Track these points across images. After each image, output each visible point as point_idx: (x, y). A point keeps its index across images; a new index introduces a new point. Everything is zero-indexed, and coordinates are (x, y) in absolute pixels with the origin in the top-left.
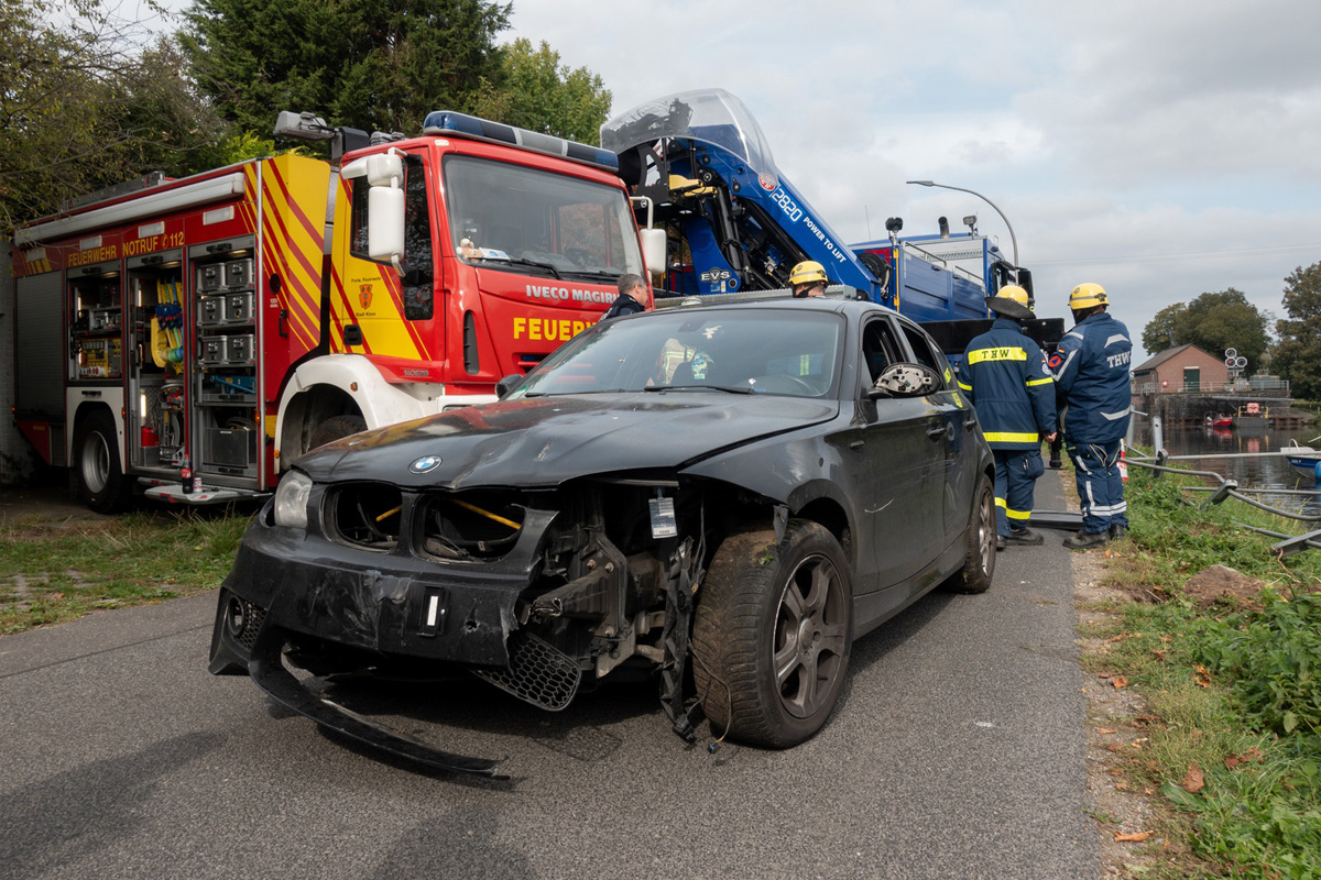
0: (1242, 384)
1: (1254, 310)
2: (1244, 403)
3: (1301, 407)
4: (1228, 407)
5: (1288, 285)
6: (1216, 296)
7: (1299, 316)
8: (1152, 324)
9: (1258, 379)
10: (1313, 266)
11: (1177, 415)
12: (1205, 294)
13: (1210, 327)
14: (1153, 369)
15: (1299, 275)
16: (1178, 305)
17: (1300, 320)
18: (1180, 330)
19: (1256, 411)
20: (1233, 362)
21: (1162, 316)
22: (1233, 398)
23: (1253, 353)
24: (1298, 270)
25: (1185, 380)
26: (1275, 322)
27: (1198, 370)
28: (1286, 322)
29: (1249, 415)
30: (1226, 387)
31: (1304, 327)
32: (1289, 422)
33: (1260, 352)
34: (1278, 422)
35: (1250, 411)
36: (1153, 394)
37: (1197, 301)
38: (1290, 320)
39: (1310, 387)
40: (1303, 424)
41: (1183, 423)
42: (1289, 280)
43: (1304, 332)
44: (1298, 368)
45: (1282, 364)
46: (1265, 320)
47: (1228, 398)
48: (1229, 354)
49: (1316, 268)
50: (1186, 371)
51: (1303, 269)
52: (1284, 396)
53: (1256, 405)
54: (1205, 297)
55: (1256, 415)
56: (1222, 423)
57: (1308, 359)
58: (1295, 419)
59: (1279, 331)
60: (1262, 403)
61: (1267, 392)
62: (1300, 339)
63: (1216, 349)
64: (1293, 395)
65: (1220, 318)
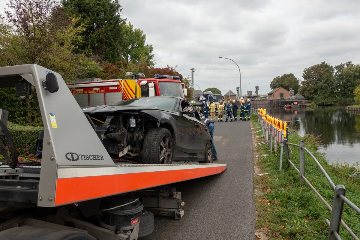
0: (294, 97)
1: (296, 78)
2: (294, 102)
3: (307, 102)
4: (290, 103)
5: (304, 72)
6: (287, 75)
7: (306, 80)
8: (272, 82)
9: (297, 96)
10: (309, 68)
11: (278, 105)
12: (284, 74)
13: (286, 83)
14: (273, 93)
15: (306, 70)
16: (278, 77)
17: (307, 81)
18: (279, 84)
19: (296, 104)
20: (291, 92)
21: (275, 80)
22: (291, 101)
23: (296, 89)
24: (306, 69)
25: (280, 96)
26: (301, 81)
27: (283, 94)
28: (303, 81)
29: (295, 105)
30: (290, 98)
31: (308, 83)
32: (304, 106)
33: (298, 89)
34: (302, 106)
35: (295, 104)
36: (272, 100)
37: (283, 76)
38: (304, 81)
39: (309, 97)
40: (308, 106)
41: (279, 107)
42: (304, 71)
43: (308, 84)
44: (306, 93)
45: (303, 92)
46: (299, 81)
47: (290, 101)
48: (290, 90)
49: (310, 68)
50: (280, 94)
51: (307, 69)
52: (303, 100)
53: (296, 102)
54: (285, 75)
55: (297, 105)
56: (288, 107)
57: (308, 91)
58: (306, 105)
59: (302, 84)
60: (298, 102)
61: (299, 99)
62: (307, 86)
63: (287, 88)
64: (305, 99)
65: (288, 81)
